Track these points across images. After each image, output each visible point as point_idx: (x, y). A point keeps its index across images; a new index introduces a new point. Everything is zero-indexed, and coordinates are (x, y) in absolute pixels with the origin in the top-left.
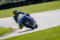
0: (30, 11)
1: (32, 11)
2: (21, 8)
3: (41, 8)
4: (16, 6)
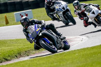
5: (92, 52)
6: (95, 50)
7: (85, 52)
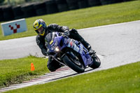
0: (105, 19)
1: (109, 18)
2: (82, 12)
3: (129, 13)
4: (70, 8)
5: (109, 76)
6: (113, 74)
7: (100, 77)
